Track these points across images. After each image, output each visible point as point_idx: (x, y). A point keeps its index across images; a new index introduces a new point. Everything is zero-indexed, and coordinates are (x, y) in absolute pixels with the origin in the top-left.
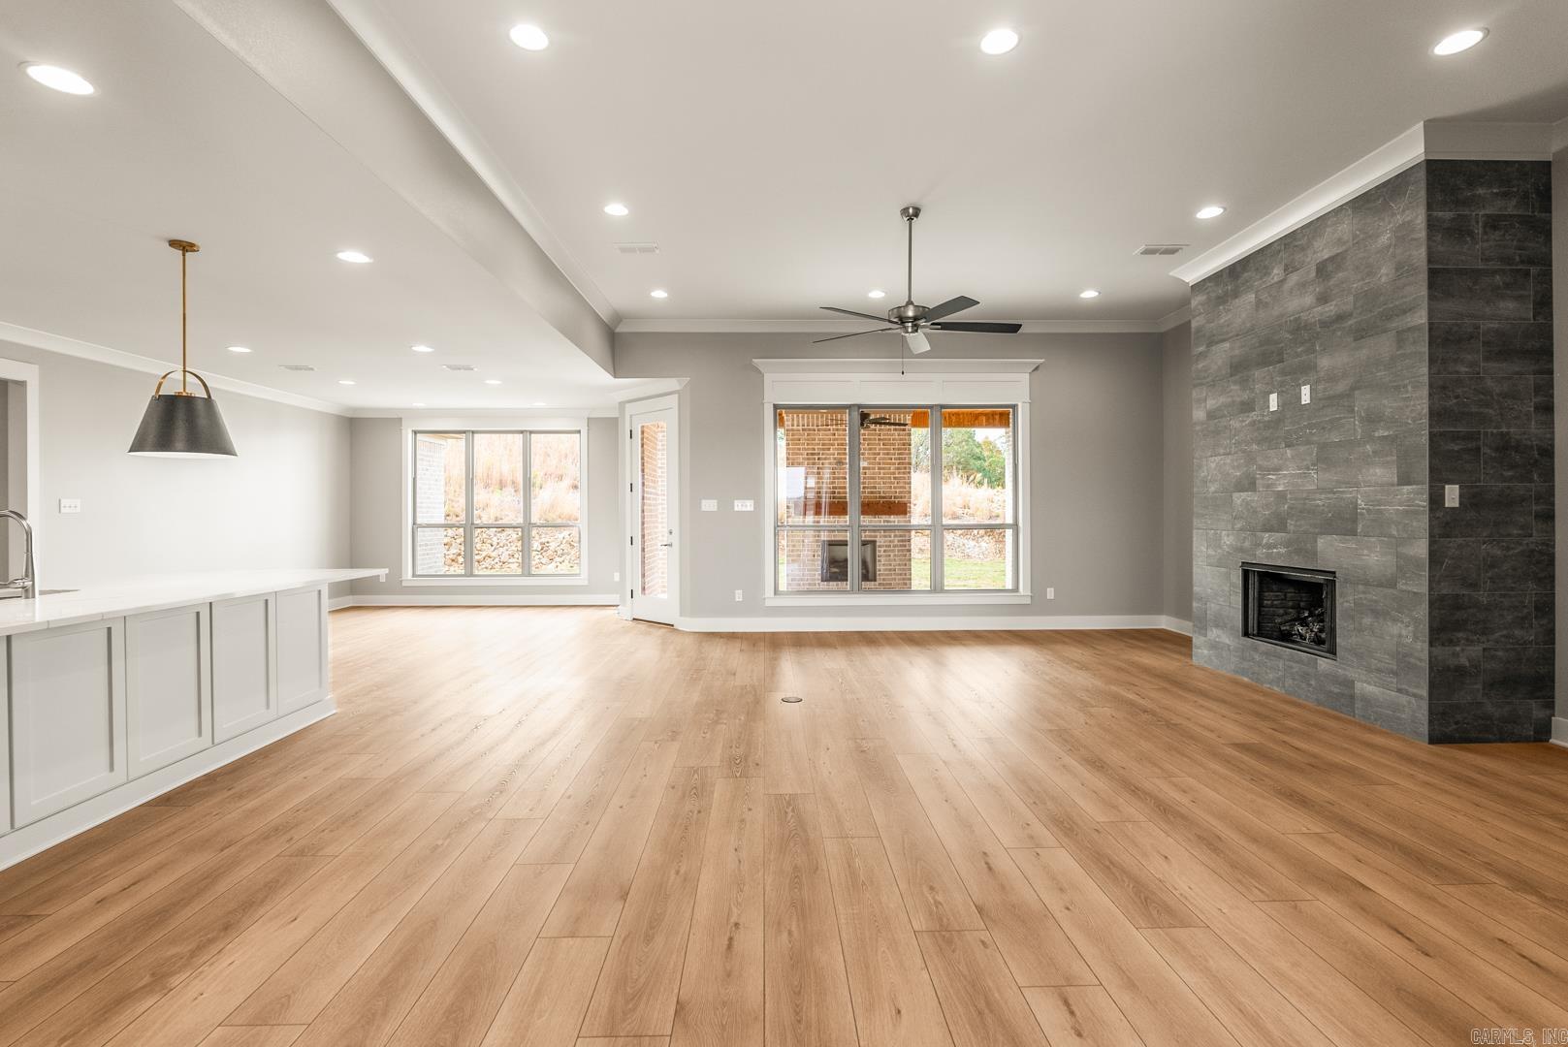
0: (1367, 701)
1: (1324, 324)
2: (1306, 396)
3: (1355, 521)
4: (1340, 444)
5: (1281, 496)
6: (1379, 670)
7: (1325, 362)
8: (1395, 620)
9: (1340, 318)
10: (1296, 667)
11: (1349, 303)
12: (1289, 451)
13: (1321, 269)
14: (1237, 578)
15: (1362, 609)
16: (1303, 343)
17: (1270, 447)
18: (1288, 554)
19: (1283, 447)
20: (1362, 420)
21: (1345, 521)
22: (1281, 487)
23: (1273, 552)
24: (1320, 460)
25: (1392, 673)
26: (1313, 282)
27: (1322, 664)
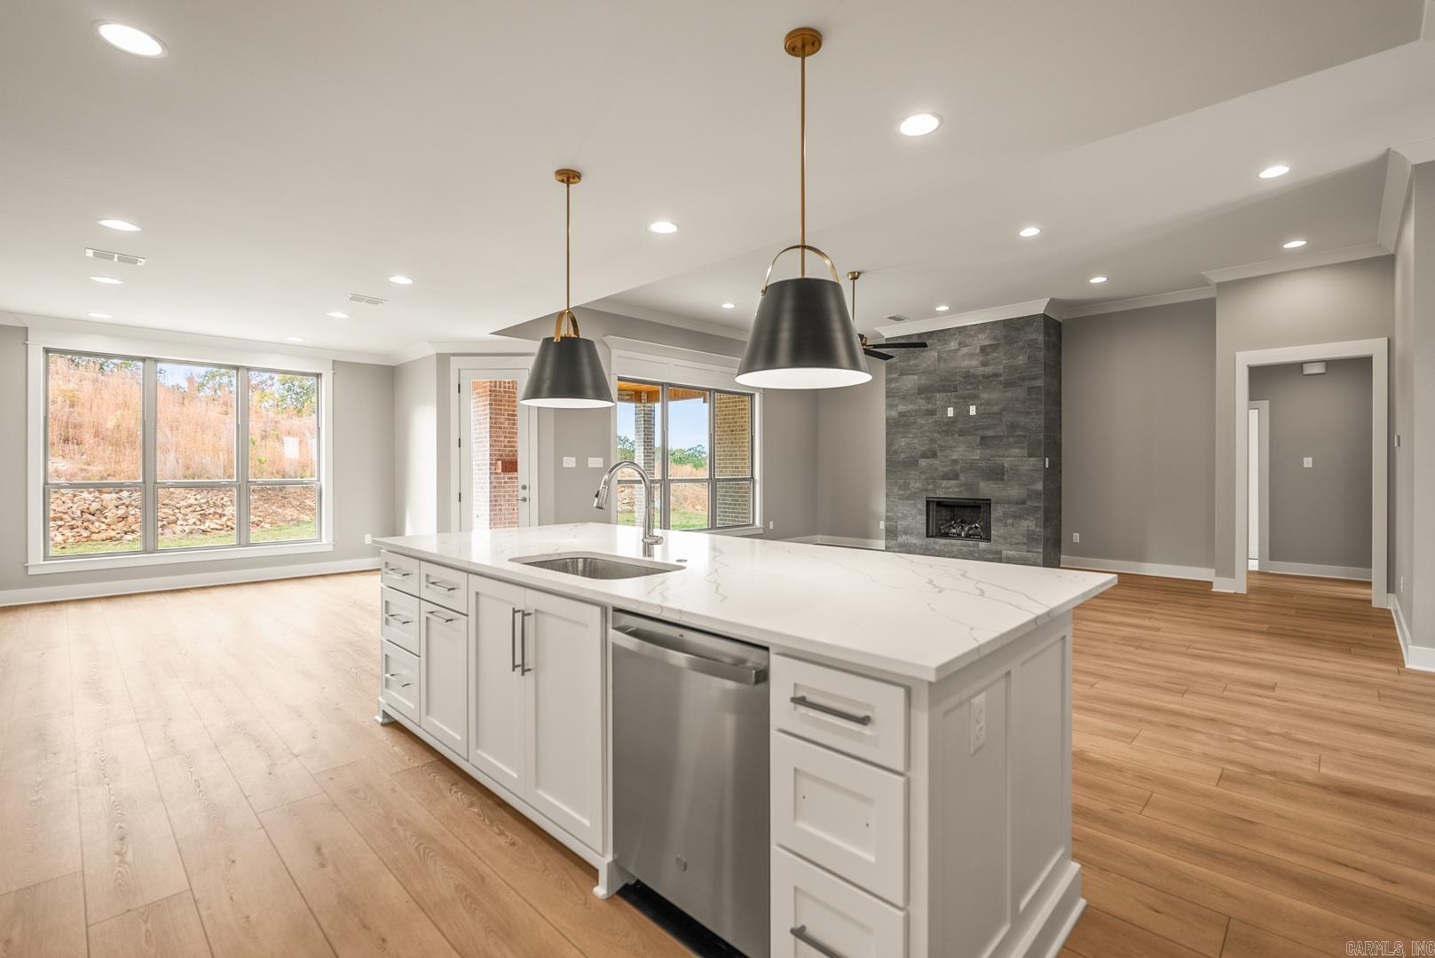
0: (1008, 559)
1: (985, 377)
2: (973, 410)
3: (1003, 474)
4: (994, 437)
5: (955, 462)
6: (1017, 544)
7: (985, 396)
8: (1025, 520)
9: (996, 375)
11: (1000, 369)
12: (961, 438)
13: (983, 349)
14: (922, 506)
15: (1006, 515)
16: (971, 384)
17: (947, 436)
18: (961, 492)
19: (957, 436)
20: (1007, 426)
21: (996, 474)
22: (955, 456)
23: (950, 490)
24: (981, 444)
25: (1024, 543)
26: (977, 354)
27: (983, 545)
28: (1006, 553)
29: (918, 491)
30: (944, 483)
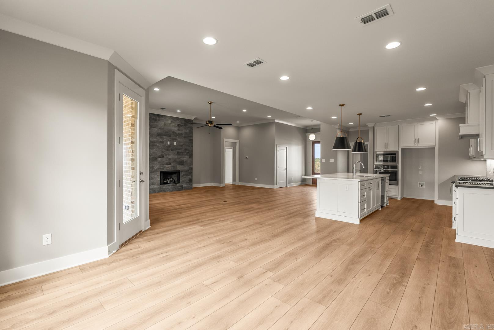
0: (185, 187)
1: (179, 134)
2: (175, 143)
3: (183, 163)
4: (181, 152)
5: (170, 159)
6: (187, 183)
7: (179, 139)
9: (182, 134)
10: (173, 186)
11: (183, 132)
12: (172, 152)
13: (178, 125)
14: (159, 174)
15: (184, 175)
16: (175, 135)
17: (167, 151)
18: (172, 169)
19: (170, 151)
20: (184, 149)
21: (181, 163)
22: (170, 157)
23: (168, 168)
24: (178, 154)
26: (177, 127)
27: (178, 185)
29: (157, 169)
30: (167, 166)
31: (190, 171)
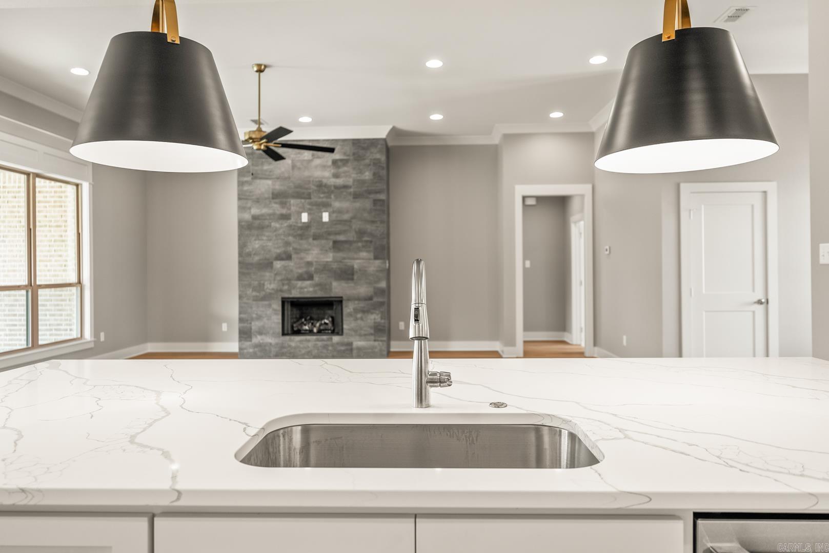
0: (359, 349)
1: (336, 187)
2: (326, 217)
3: (353, 274)
4: (346, 241)
5: (310, 263)
6: (365, 335)
7: (337, 204)
8: (372, 313)
9: (346, 187)
10: (320, 344)
11: (350, 181)
12: (315, 242)
13: (335, 162)
14: (277, 305)
15: (356, 311)
16: (324, 193)
17: (302, 239)
18: (315, 292)
19: (311, 240)
20: (356, 232)
21: (347, 274)
22: (309, 258)
23: (305, 290)
24: (334, 248)
25: (372, 334)
26: (330, 168)
27: (336, 339)
28: (358, 343)
29: (274, 292)
30: (300, 284)
31: (375, 299)
